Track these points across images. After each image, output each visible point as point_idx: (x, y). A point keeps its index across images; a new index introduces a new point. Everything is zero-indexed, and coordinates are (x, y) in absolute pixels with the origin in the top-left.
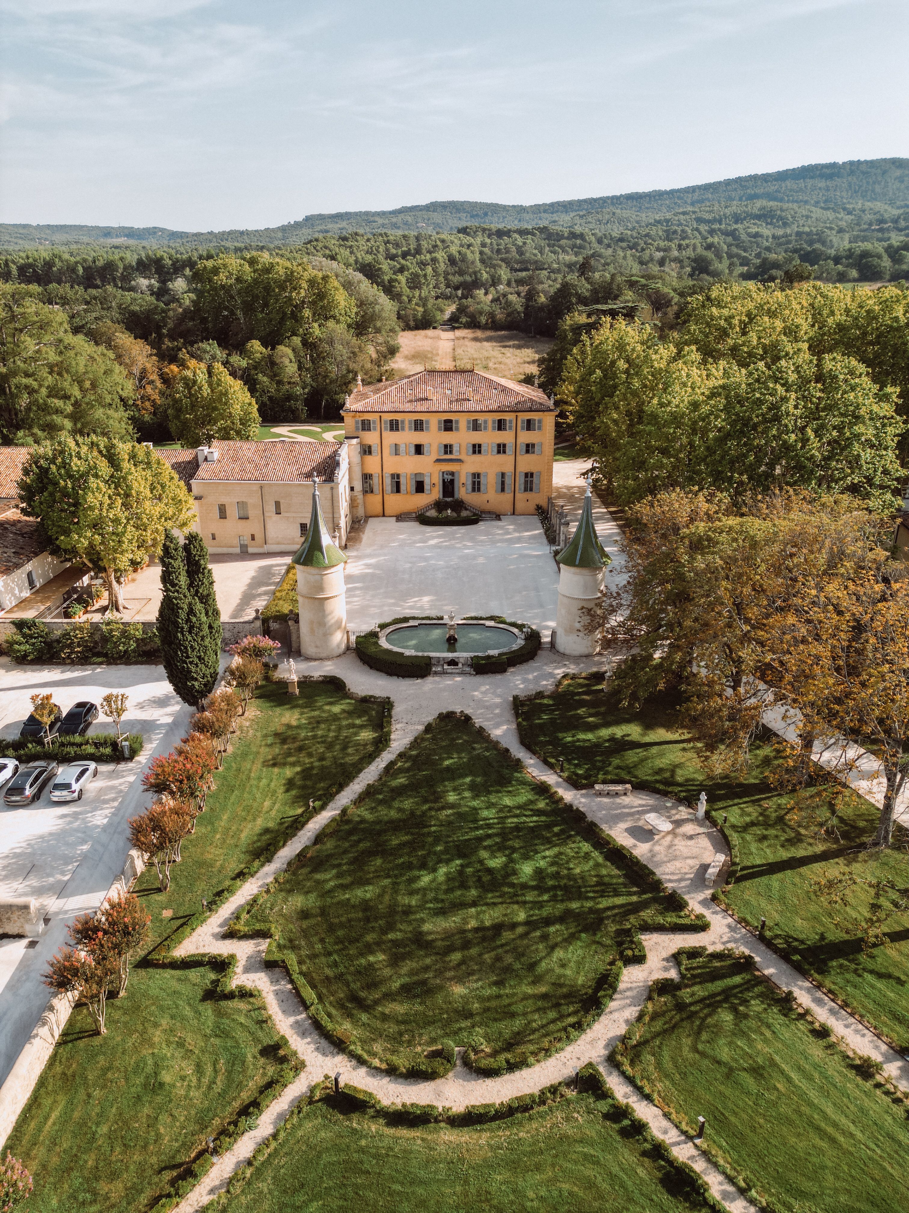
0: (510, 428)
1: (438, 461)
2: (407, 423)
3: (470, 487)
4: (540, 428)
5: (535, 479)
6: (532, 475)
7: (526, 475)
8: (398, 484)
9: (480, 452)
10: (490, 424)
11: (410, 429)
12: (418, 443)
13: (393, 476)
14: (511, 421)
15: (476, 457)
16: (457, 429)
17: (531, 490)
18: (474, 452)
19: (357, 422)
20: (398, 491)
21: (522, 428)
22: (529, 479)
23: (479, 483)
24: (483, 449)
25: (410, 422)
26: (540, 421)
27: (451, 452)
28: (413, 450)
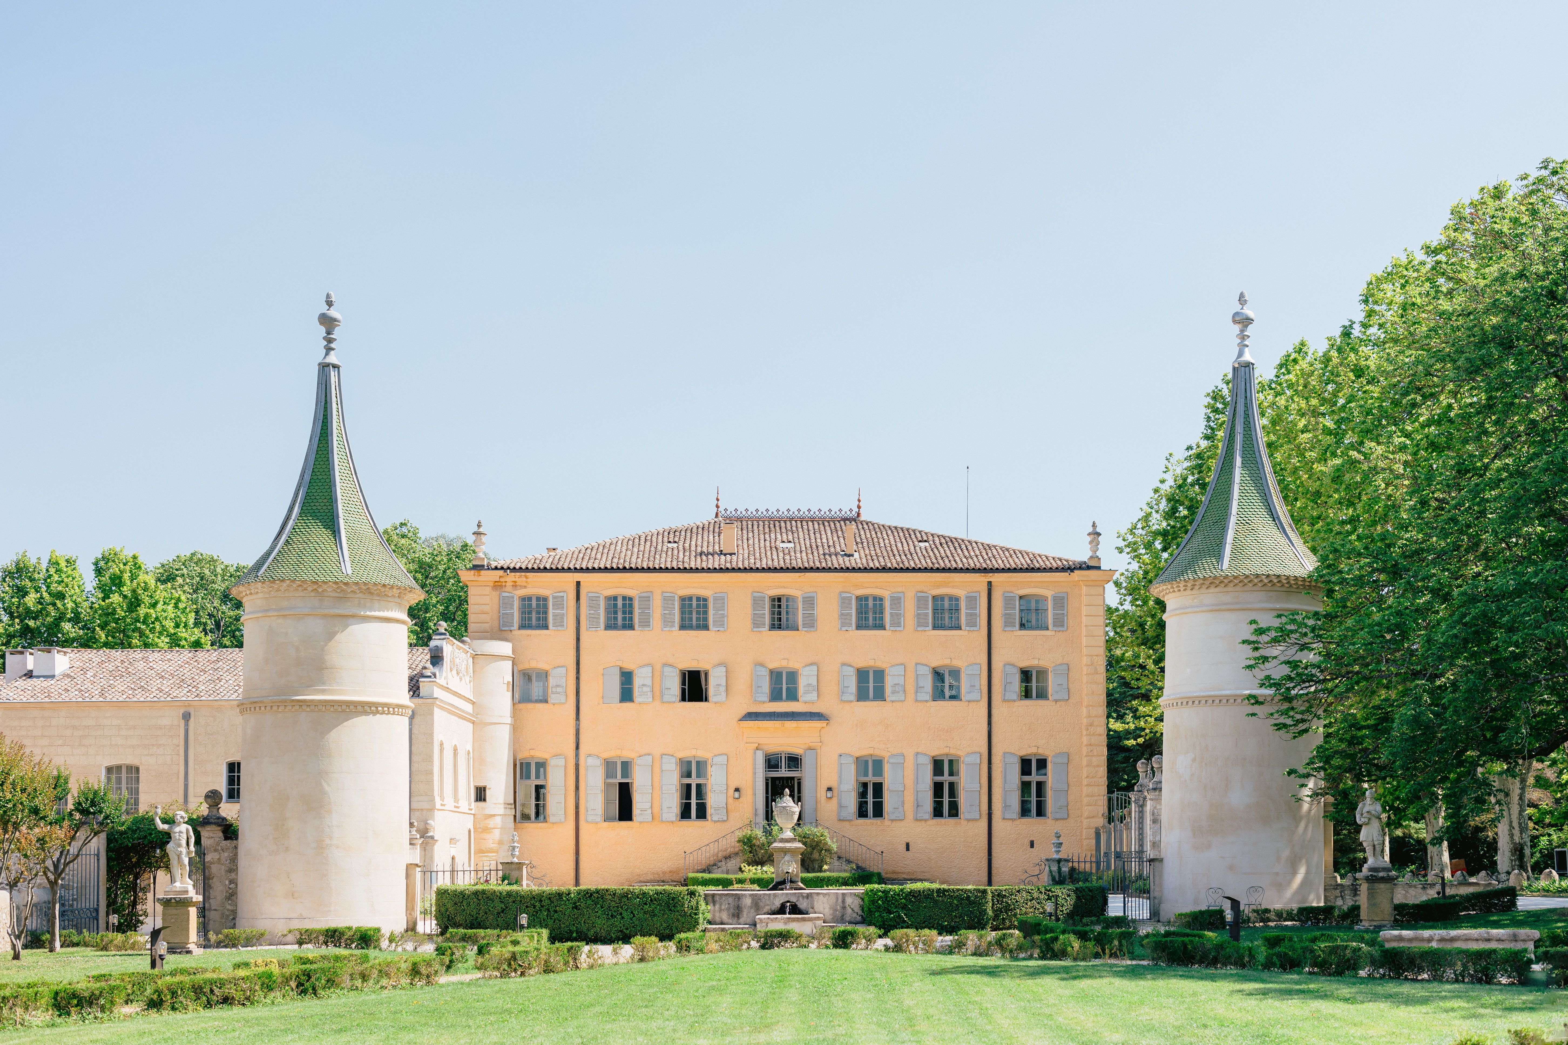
0: (972, 623)
1: (751, 716)
2: (657, 604)
3: (851, 802)
4: (1060, 622)
5: (1051, 778)
6: (1042, 764)
7: (1025, 765)
8: (625, 794)
9: (880, 695)
10: (910, 608)
11: (667, 621)
12: (693, 666)
13: (609, 766)
14: (972, 600)
15: (870, 708)
16: (811, 623)
17: (1041, 812)
18: (862, 695)
19: (505, 603)
20: (625, 812)
21: (1008, 622)
22: (1034, 778)
23: (878, 789)
24: (889, 683)
25: (667, 600)
26: (1060, 601)
27: (793, 696)
28: (675, 686)
